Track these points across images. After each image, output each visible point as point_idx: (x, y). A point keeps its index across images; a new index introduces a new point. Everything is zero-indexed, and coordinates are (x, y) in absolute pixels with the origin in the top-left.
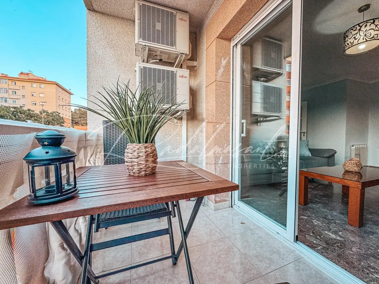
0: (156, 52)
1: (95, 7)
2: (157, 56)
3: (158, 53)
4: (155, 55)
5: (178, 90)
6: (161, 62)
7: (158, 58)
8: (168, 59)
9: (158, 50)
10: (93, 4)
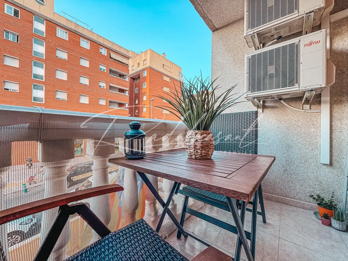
0: (270, 32)
1: (217, 26)
2: (273, 35)
3: (273, 32)
4: (271, 36)
5: (301, 66)
6: (280, 39)
7: (276, 37)
8: (290, 31)
9: (271, 28)
10: (215, 25)
